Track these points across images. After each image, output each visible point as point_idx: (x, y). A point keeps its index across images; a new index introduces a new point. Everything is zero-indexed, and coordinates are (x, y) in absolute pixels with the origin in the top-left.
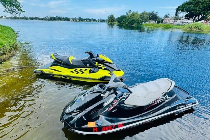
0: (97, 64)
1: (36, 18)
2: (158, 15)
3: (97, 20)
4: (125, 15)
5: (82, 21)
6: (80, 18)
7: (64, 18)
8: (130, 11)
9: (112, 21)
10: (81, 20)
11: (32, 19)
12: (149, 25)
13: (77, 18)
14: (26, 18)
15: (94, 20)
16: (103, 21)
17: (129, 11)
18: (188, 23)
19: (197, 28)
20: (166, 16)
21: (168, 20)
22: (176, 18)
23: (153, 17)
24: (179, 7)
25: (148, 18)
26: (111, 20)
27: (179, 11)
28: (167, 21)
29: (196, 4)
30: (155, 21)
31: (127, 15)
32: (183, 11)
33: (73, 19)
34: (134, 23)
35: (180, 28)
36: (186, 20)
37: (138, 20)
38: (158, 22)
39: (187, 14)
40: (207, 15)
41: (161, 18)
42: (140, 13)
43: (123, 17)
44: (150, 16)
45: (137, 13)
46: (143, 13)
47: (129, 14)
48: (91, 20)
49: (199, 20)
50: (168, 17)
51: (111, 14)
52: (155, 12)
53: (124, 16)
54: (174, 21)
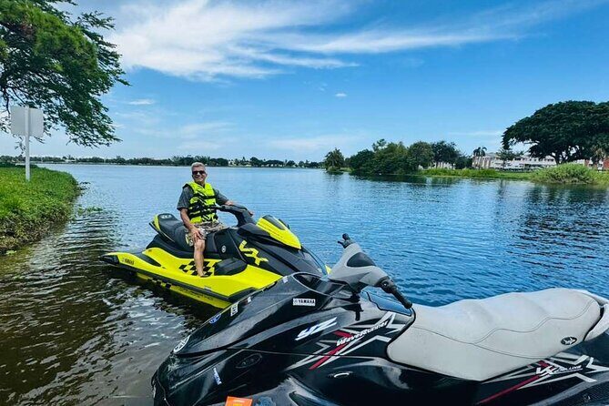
0: (242, 246)
1: (146, 162)
2: (456, 148)
3: (297, 163)
4: (371, 149)
5: (259, 166)
6: (253, 159)
7: (213, 160)
8: (381, 142)
9: (336, 165)
10: (256, 163)
11: (135, 162)
12: (436, 173)
13: (248, 159)
14: (120, 161)
15: (291, 164)
16: (314, 165)
17: (379, 140)
18: (539, 166)
19: (573, 176)
20: (477, 152)
21: (486, 162)
22: (507, 156)
23: (445, 153)
24: (510, 130)
25: (430, 156)
26: (334, 164)
27: (511, 140)
28: (481, 162)
29: (552, 122)
30: (451, 162)
31: (376, 149)
32: (521, 139)
33: (237, 163)
34: (395, 169)
35: (526, 179)
36: (533, 159)
37: (405, 160)
38: (460, 166)
39: (534, 144)
40: (591, 146)
41: (464, 157)
42: (407, 145)
43: (364, 156)
44: (435, 152)
45: (401, 146)
46: (416, 145)
47: (380, 148)
48: (281, 163)
49: (572, 159)
50: (484, 154)
51: (333, 150)
52: (448, 142)
53: (368, 151)
54: (502, 162)
